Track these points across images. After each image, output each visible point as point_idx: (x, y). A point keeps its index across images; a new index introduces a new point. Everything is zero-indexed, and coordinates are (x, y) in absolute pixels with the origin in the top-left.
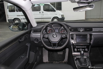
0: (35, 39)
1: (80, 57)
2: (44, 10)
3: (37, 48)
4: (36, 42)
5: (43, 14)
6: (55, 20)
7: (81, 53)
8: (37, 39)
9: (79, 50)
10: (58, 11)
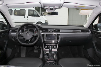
0: (13, 37)
1: (49, 53)
2: (29, 15)
3: (16, 46)
4: (13, 40)
5: (28, 18)
6: (39, 25)
7: (49, 49)
8: (14, 37)
9: (48, 47)
10: (42, 16)
